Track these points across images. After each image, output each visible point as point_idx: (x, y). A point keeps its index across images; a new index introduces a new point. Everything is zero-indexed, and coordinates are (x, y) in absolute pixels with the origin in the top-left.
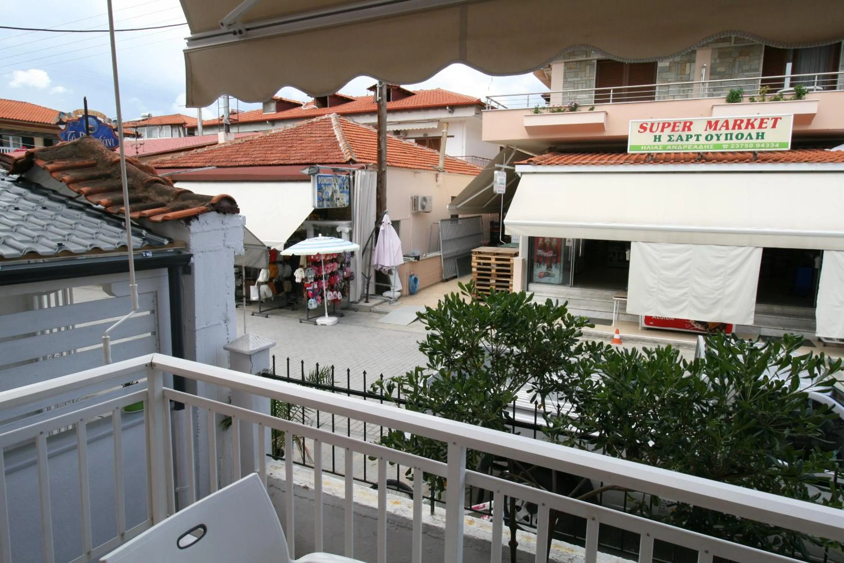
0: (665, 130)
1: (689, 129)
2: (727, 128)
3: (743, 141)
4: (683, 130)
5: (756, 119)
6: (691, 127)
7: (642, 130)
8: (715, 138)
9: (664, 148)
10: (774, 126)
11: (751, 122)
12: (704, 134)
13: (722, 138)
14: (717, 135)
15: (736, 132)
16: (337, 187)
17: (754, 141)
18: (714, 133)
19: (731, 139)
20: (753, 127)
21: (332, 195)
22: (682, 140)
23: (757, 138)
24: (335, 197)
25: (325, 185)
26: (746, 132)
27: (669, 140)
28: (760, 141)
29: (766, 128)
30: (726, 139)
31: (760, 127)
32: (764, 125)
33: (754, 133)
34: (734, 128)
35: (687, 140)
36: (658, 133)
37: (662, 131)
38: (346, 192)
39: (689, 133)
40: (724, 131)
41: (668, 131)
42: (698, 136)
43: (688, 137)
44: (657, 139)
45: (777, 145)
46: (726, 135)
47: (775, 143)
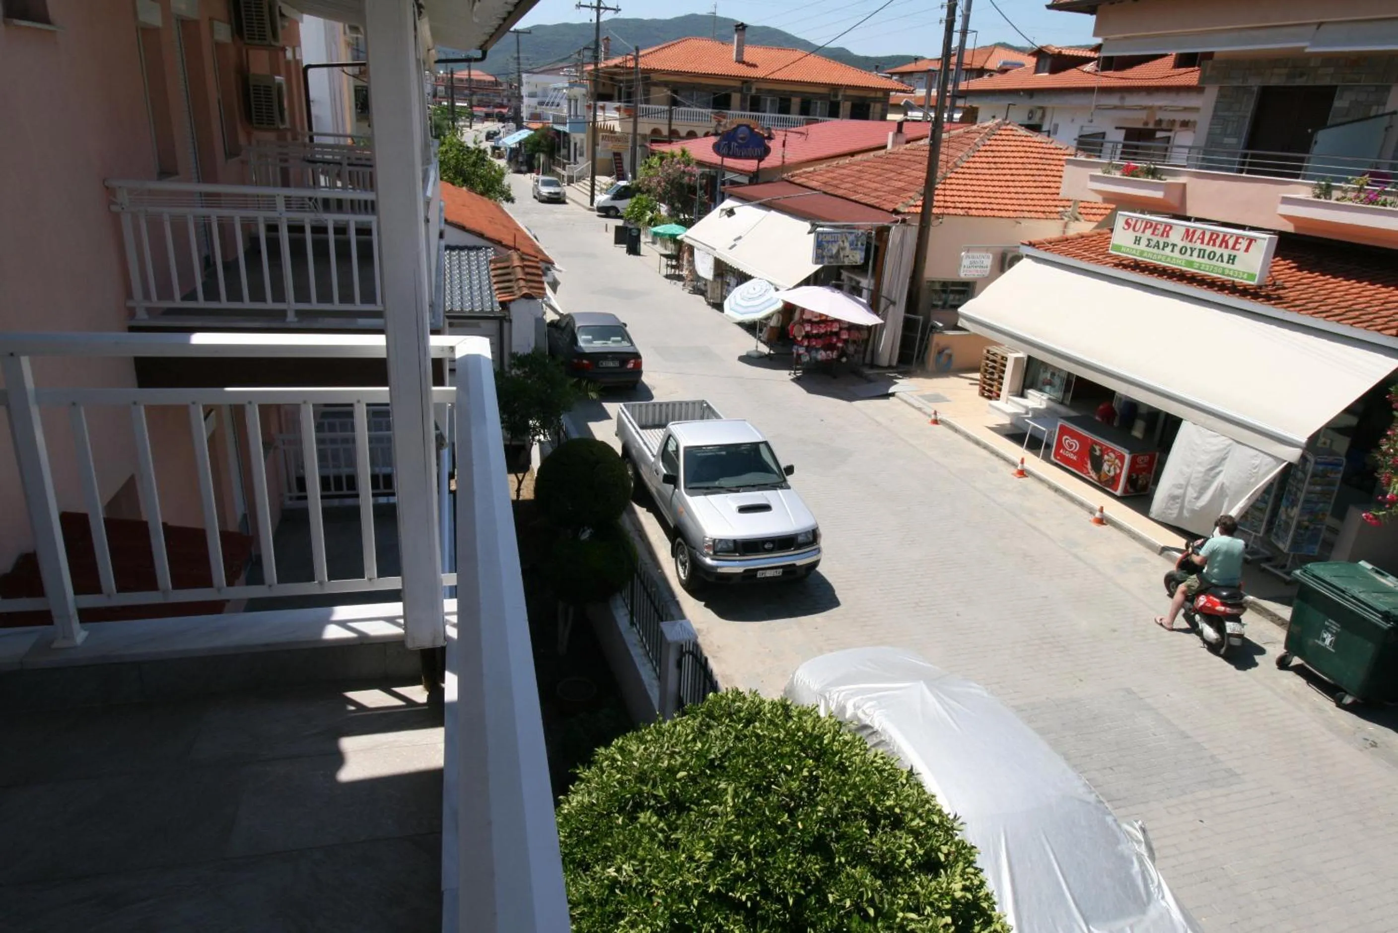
0: (1147, 231)
1: (1168, 236)
2: (1202, 243)
3: (1214, 262)
4: (1162, 235)
5: (1231, 236)
6: (1170, 233)
7: (1126, 227)
8: (1189, 252)
9: (1142, 253)
10: (1247, 250)
11: (1227, 238)
12: (1180, 244)
13: (1196, 253)
14: (1191, 248)
15: (1209, 249)
16: (847, 244)
17: (1224, 265)
18: (1189, 245)
19: (1203, 257)
20: (1227, 247)
21: (838, 252)
22: (1158, 248)
23: (1228, 262)
24: (842, 255)
25: (828, 242)
26: (1218, 251)
27: (1148, 246)
28: (1230, 266)
29: (1238, 250)
30: (1199, 256)
31: (1233, 248)
32: (1238, 246)
33: (1226, 253)
34: (1208, 244)
35: (1163, 249)
36: (1139, 234)
37: (1143, 232)
38: (860, 249)
39: (1166, 240)
40: (1198, 245)
41: (1149, 232)
42: (1174, 245)
43: (1166, 245)
44: (1137, 240)
45: (1245, 276)
46: (1200, 250)
47: (1244, 273)
